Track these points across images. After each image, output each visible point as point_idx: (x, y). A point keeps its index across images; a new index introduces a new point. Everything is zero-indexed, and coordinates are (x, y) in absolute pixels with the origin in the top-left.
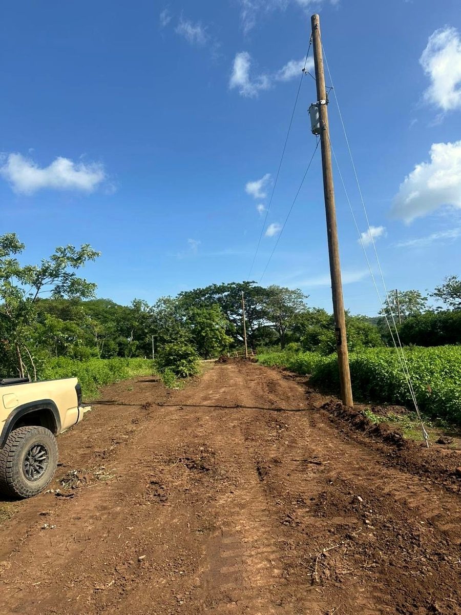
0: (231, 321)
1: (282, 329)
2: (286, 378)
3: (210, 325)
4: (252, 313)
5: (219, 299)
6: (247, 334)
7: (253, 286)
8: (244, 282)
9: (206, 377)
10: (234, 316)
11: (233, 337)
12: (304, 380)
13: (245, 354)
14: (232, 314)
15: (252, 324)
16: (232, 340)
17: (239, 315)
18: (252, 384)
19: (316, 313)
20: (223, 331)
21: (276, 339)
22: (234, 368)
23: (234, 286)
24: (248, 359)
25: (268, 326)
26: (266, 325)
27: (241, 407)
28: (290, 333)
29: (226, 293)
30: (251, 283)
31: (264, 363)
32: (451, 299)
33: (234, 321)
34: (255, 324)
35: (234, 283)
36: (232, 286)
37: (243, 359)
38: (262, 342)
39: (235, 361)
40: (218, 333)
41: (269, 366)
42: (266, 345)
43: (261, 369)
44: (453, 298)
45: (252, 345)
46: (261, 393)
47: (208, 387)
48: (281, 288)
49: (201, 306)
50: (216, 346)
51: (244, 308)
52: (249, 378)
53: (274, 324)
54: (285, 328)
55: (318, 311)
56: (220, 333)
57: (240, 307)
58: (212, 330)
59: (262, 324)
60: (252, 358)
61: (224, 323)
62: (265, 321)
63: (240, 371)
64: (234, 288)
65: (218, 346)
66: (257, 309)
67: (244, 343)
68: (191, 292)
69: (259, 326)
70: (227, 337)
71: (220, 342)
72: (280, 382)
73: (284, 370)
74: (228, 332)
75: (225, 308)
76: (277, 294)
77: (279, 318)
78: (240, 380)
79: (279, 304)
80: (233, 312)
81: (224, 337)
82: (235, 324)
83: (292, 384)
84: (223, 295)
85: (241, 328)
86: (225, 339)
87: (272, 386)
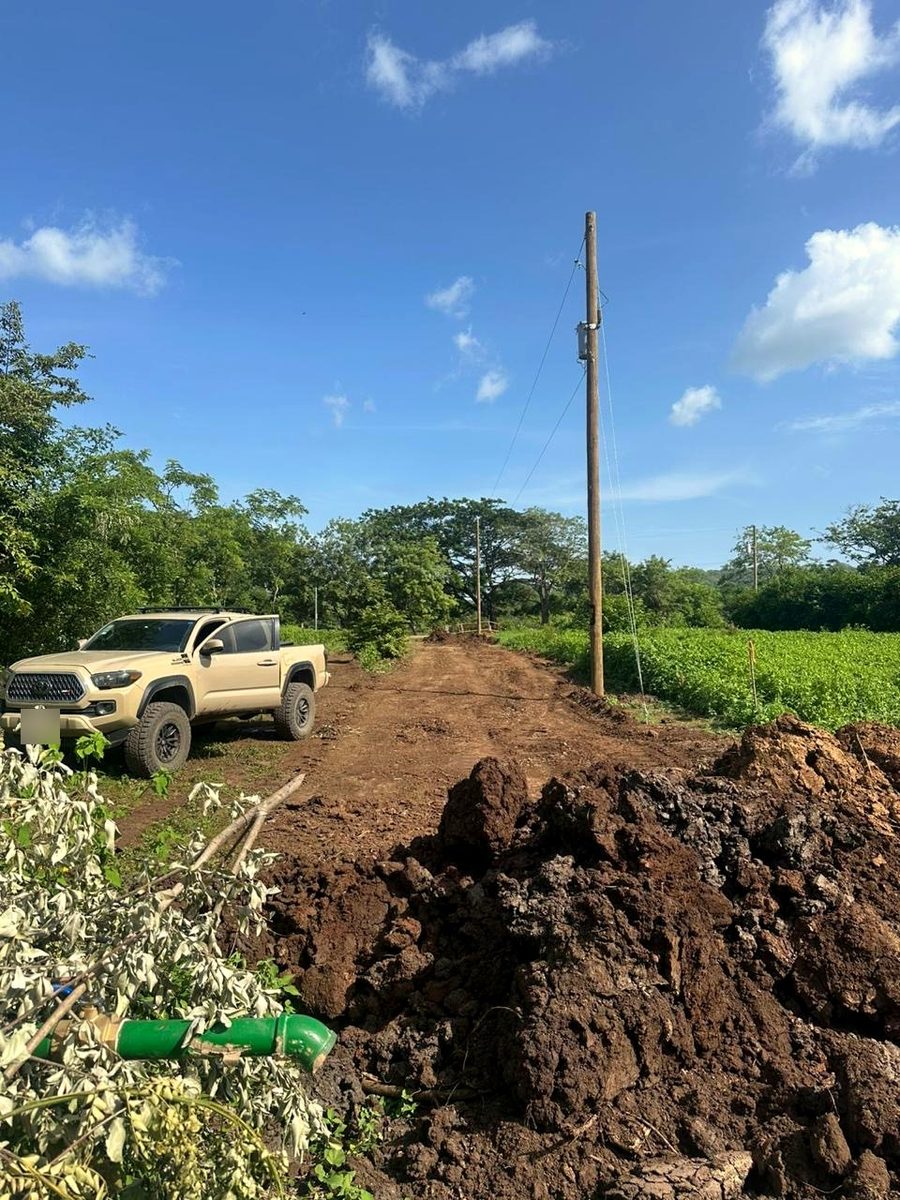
0: (454, 567)
1: (545, 587)
2: (536, 666)
3: (419, 575)
4: (494, 556)
5: (436, 528)
6: (483, 593)
7: (498, 508)
8: (482, 499)
9: (418, 660)
10: (461, 559)
11: (457, 596)
12: (560, 670)
13: (477, 628)
14: (456, 555)
15: (493, 576)
16: (455, 603)
17: (469, 557)
18: (487, 673)
19: (608, 562)
20: (440, 586)
21: (534, 604)
22: (459, 651)
23: (464, 505)
24: (481, 638)
25: (521, 581)
26: (517, 577)
27: (473, 693)
28: (560, 595)
29: (448, 518)
30: (495, 502)
31: (508, 645)
32: (856, 546)
33: (461, 567)
34: (498, 576)
35: (465, 500)
36: (461, 505)
37: (473, 638)
38: (510, 609)
39: (459, 640)
40: (432, 590)
41: (516, 650)
42: (516, 613)
43: (501, 654)
44: (860, 545)
45: (490, 612)
46: (499, 682)
47: (424, 673)
48: (547, 513)
49: (403, 538)
50: (427, 611)
51: (479, 545)
52: (483, 665)
53: (533, 576)
54: (551, 586)
55: (613, 558)
56: (435, 588)
57: (473, 543)
58: (420, 583)
59: (510, 576)
60: (488, 636)
61: (441, 571)
62: (516, 571)
63: (468, 655)
64: (463, 509)
65: (429, 613)
66: (503, 548)
67: (477, 610)
68: (386, 511)
69: (504, 579)
70: (446, 597)
71: (434, 606)
72: (527, 671)
73: (538, 656)
74: (450, 588)
75: (445, 544)
76: (540, 523)
77: (541, 566)
78: (470, 667)
79: (543, 542)
80: (460, 552)
81: (441, 597)
82: (462, 574)
83: (542, 674)
84: (443, 520)
85: (472, 582)
86: (442, 600)
87: (515, 675)
